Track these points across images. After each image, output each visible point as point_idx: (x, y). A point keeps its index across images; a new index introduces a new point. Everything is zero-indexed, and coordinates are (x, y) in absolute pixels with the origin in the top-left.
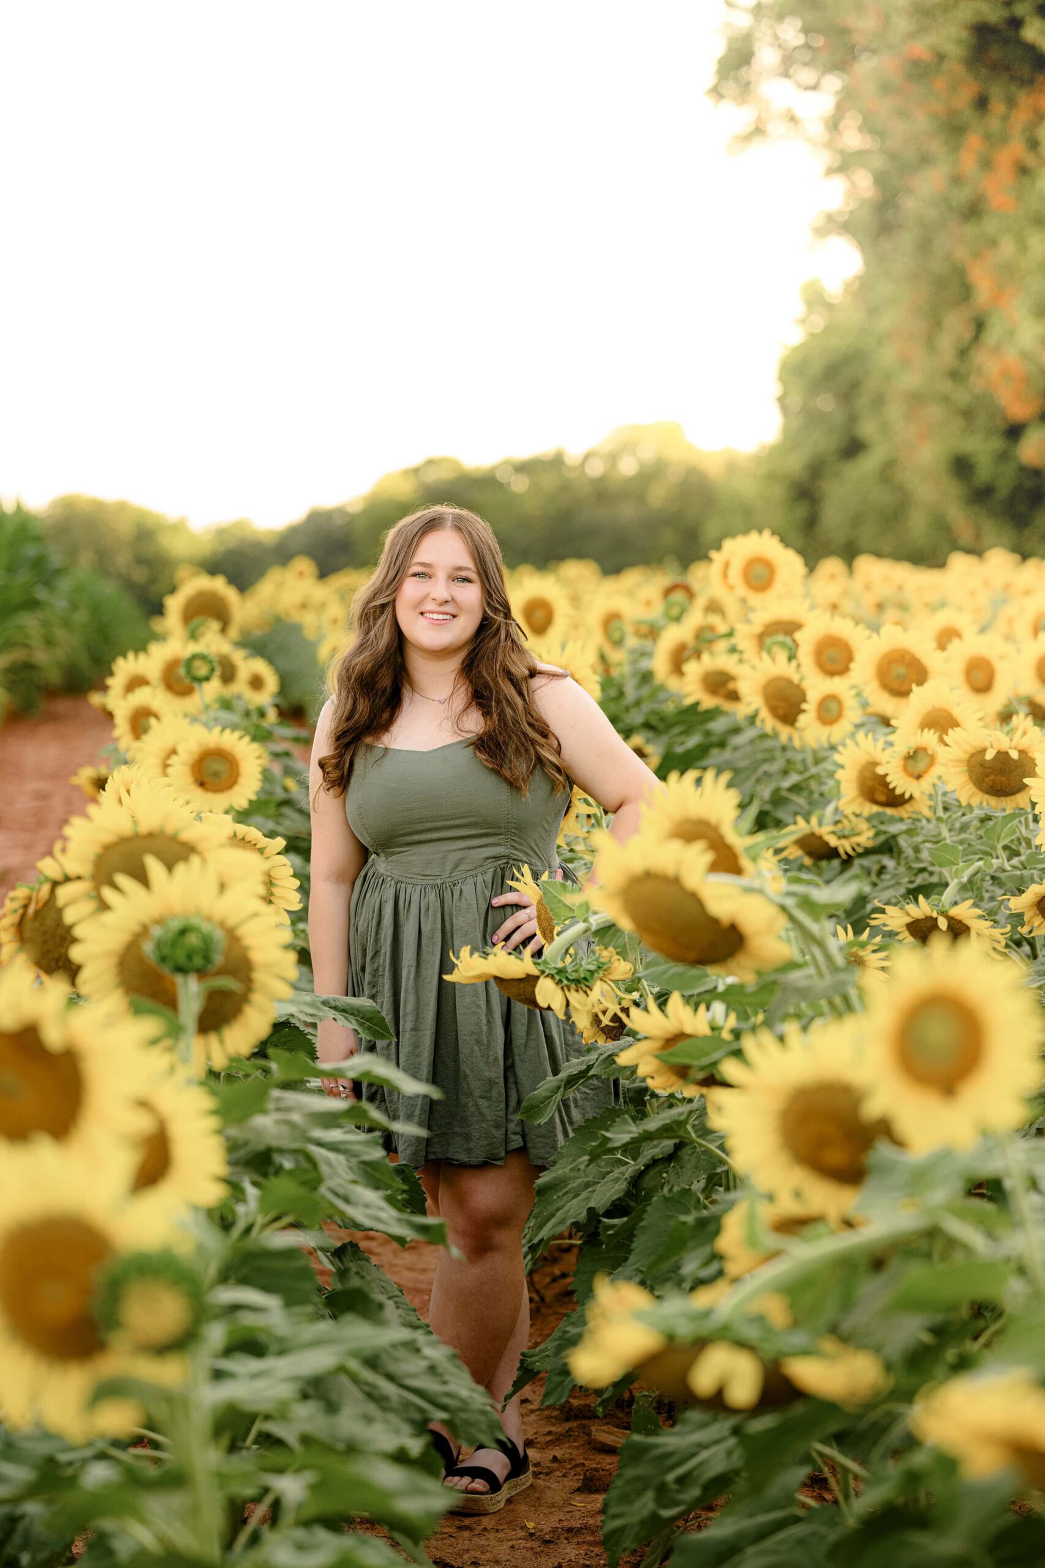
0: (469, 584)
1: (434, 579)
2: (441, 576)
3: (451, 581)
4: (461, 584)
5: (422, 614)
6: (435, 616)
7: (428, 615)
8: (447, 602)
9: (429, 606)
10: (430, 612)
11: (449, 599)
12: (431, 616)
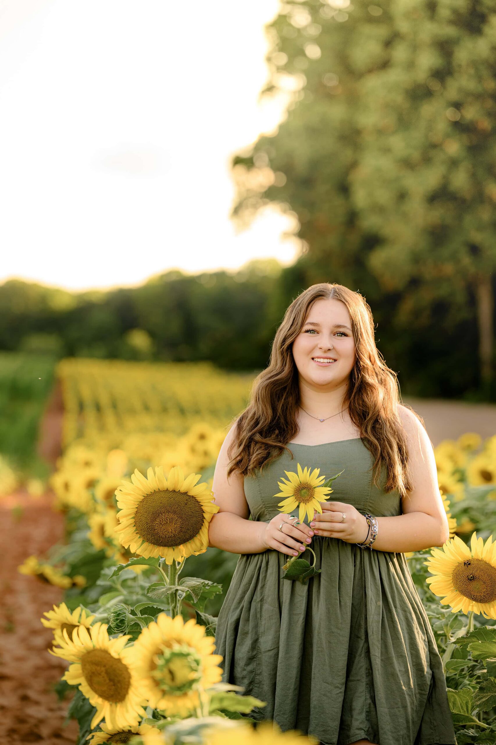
0: (345, 338)
1: (320, 334)
2: (326, 332)
3: (332, 335)
4: (340, 338)
5: (313, 359)
6: (322, 360)
7: (316, 360)
8: (329, 350)
9: (317, 353)
10: (318, 358)
11: (331, 348)
12: (319, 360)
